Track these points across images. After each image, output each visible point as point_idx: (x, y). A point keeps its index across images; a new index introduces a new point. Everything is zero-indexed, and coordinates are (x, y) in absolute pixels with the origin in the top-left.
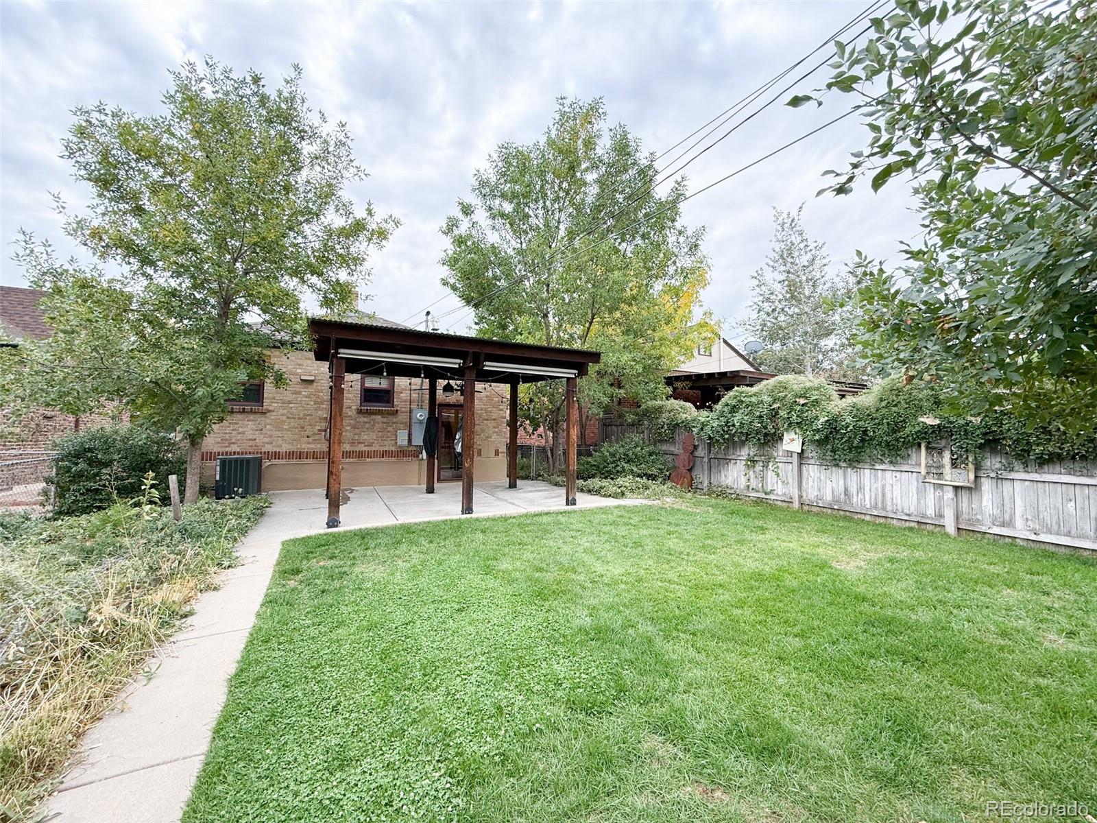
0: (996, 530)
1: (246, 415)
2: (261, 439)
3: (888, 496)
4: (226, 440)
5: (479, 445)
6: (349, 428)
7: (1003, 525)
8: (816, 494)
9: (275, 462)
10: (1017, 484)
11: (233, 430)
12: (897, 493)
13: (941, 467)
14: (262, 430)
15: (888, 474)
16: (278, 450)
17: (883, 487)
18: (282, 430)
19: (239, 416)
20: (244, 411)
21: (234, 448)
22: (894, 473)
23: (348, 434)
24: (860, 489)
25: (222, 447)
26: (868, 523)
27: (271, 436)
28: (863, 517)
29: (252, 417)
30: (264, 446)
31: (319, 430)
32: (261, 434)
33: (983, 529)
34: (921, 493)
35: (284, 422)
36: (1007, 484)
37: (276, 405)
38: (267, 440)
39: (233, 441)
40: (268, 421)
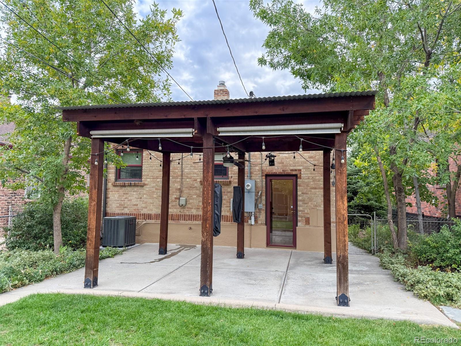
1: (133, 188)
2: (141, 205)
4: (122, 205)
5: (307, 214)
6: (195, 196)
9: (148, 221)
11: (125, 198)
14: (141, 198)
16: (150, 212)
18: (153, 198)
19: (129, 189)
20: (130, 185)
21: (126, 211)
23: (195, 201)
25: (120, 210)
27: (146, 203)
29: (136, 189)
30: (142, 210)
31: (176, 198)
32: (141, 201)
35: (154, 192)
37: (149, 180)
38: (144, 205)
39: (126, 206)
40: (145, 192)
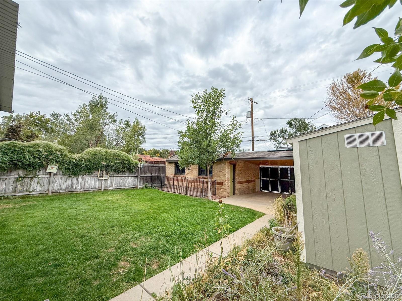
0: (110, 188)
3: (86, 184)
7: (111, 187)
8: (58, 188)
10: (114, 177)
12: (89, 183)
13: (103, 174)
15: (87, 178)
17: (85, 182)
22: (89, 178)
24: (77, 183)
26: (79, 193)
28: (77, 192)
33: (108, 188)
34: (95, 182)
36: (113, 177)
